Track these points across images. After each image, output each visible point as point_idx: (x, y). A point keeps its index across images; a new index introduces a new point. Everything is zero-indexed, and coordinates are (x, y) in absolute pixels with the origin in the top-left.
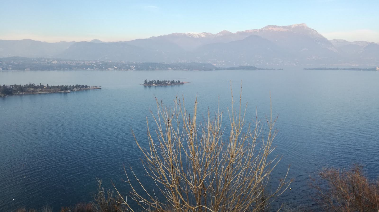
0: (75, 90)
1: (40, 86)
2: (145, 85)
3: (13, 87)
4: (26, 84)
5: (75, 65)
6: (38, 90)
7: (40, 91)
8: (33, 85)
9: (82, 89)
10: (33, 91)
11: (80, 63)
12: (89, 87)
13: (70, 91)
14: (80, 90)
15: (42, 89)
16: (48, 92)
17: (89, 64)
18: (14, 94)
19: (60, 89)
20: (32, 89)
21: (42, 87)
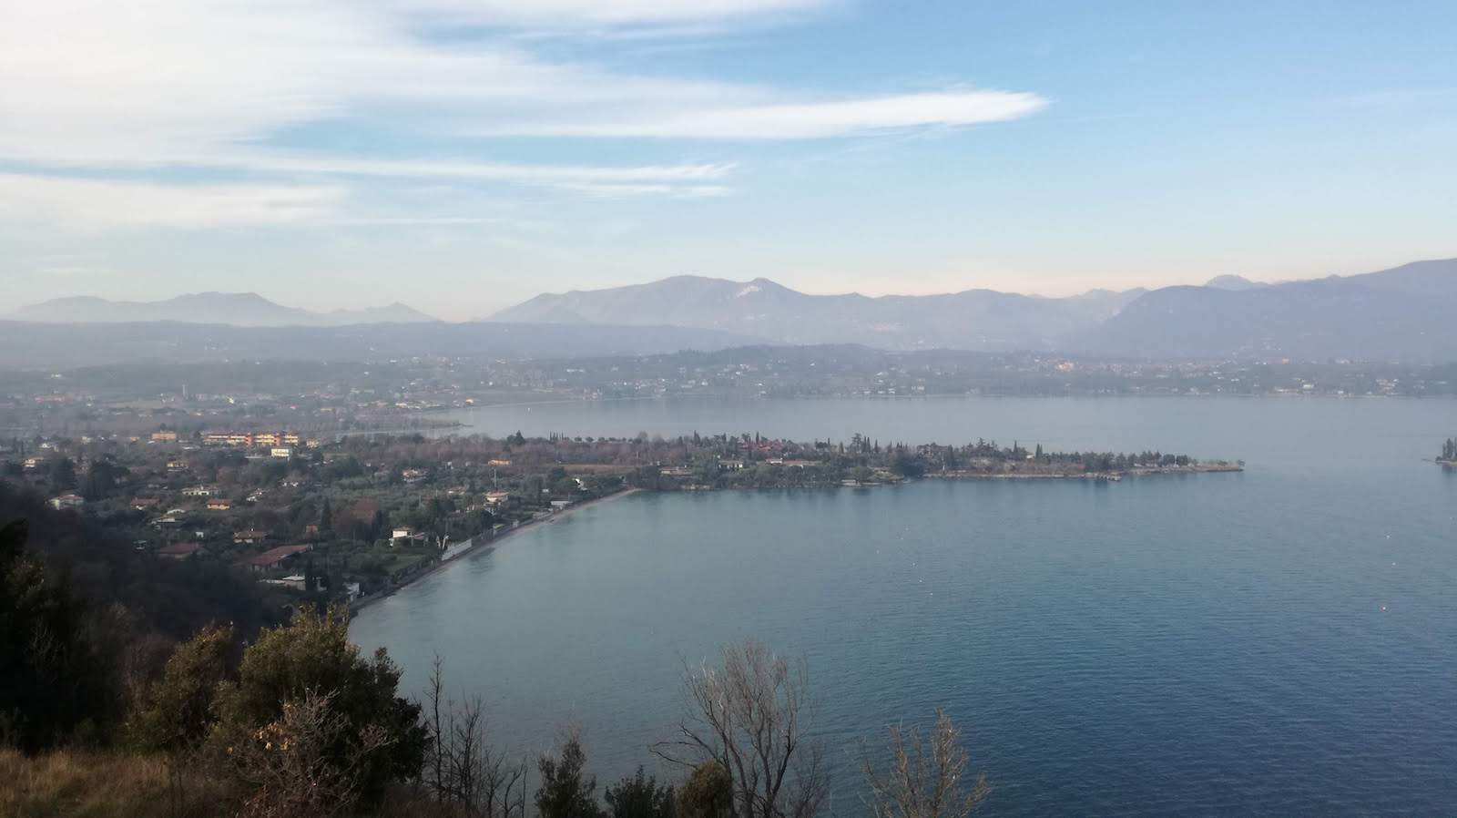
0: (1139, 472)
1: (1012, 450)
2: (1451, 463)
3: (926, 452)
4: (967, 444)
5: (1141, 375)
6: (1007, 465)
7: (1013, 469)
8: (991, 446)
9: (1166, 469)
10: (989, 469)
11: (1159, 370)
12: (1195, 462)
13: (1120, 475)
14: (1156, 472)
15: (1019, 463)
16: (1041, 476)
17: (1196, 371)
18: (930, 475)
19: (1082, 466)
20: (985, 461)
21: (1018, 454)
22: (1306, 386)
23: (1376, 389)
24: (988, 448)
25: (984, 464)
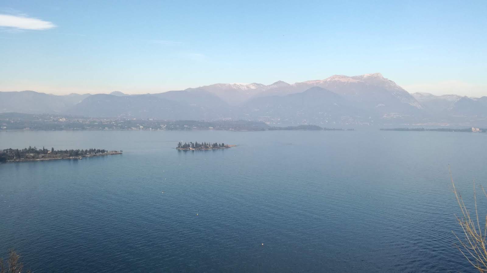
0: (88, 156)
1: (43, 150)
2: (180, 149)
3: (7, 152)
4: (24, 148)
5: (89, 123)
6: (41, 155)
7: (43, 157)
8: (34, 149)
9: (98, 154)
10: (33, 157)
11: (95, 122)
12: (107, 151)
13: (82, 157)
14: (94, 155)
15: (45, 154)
16: (54, 159)
17: (107, 122)
18: (9, 161)
19: (68, 155)
20: (32, 155)
21: (45, 151)
22: (141, 127)
23: (160, 128)
24: (33, 149)
25: (31, 156)
